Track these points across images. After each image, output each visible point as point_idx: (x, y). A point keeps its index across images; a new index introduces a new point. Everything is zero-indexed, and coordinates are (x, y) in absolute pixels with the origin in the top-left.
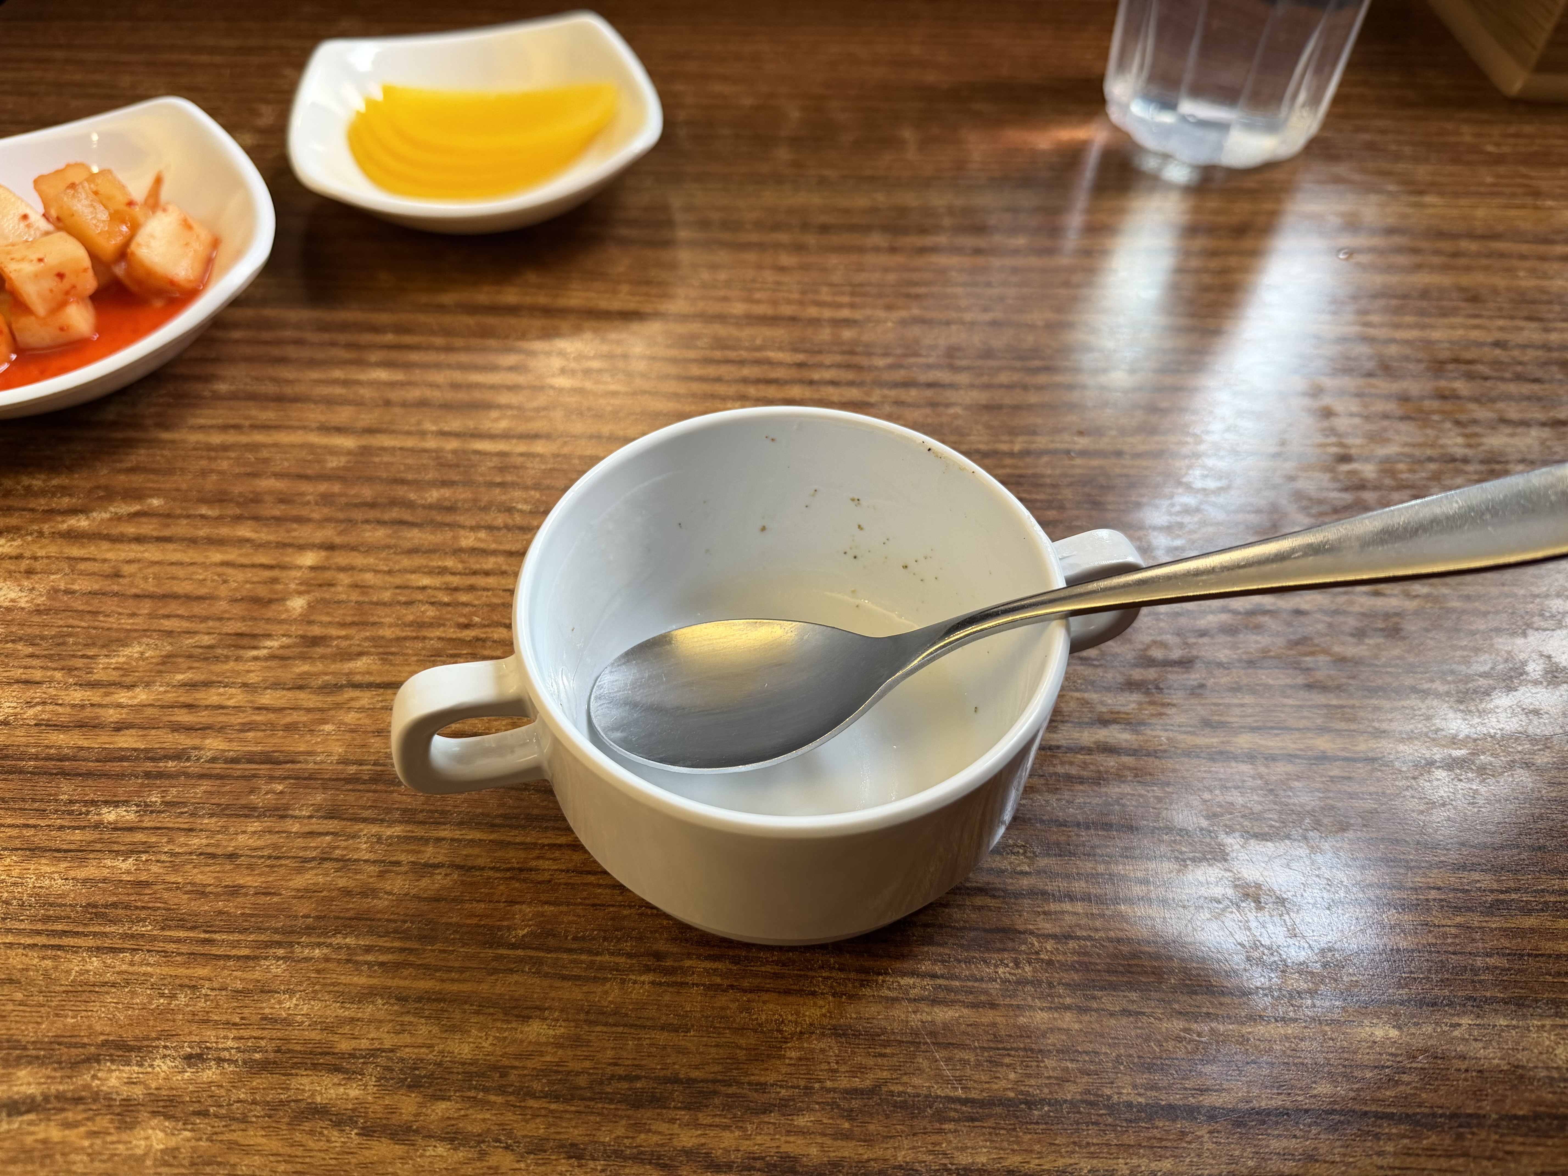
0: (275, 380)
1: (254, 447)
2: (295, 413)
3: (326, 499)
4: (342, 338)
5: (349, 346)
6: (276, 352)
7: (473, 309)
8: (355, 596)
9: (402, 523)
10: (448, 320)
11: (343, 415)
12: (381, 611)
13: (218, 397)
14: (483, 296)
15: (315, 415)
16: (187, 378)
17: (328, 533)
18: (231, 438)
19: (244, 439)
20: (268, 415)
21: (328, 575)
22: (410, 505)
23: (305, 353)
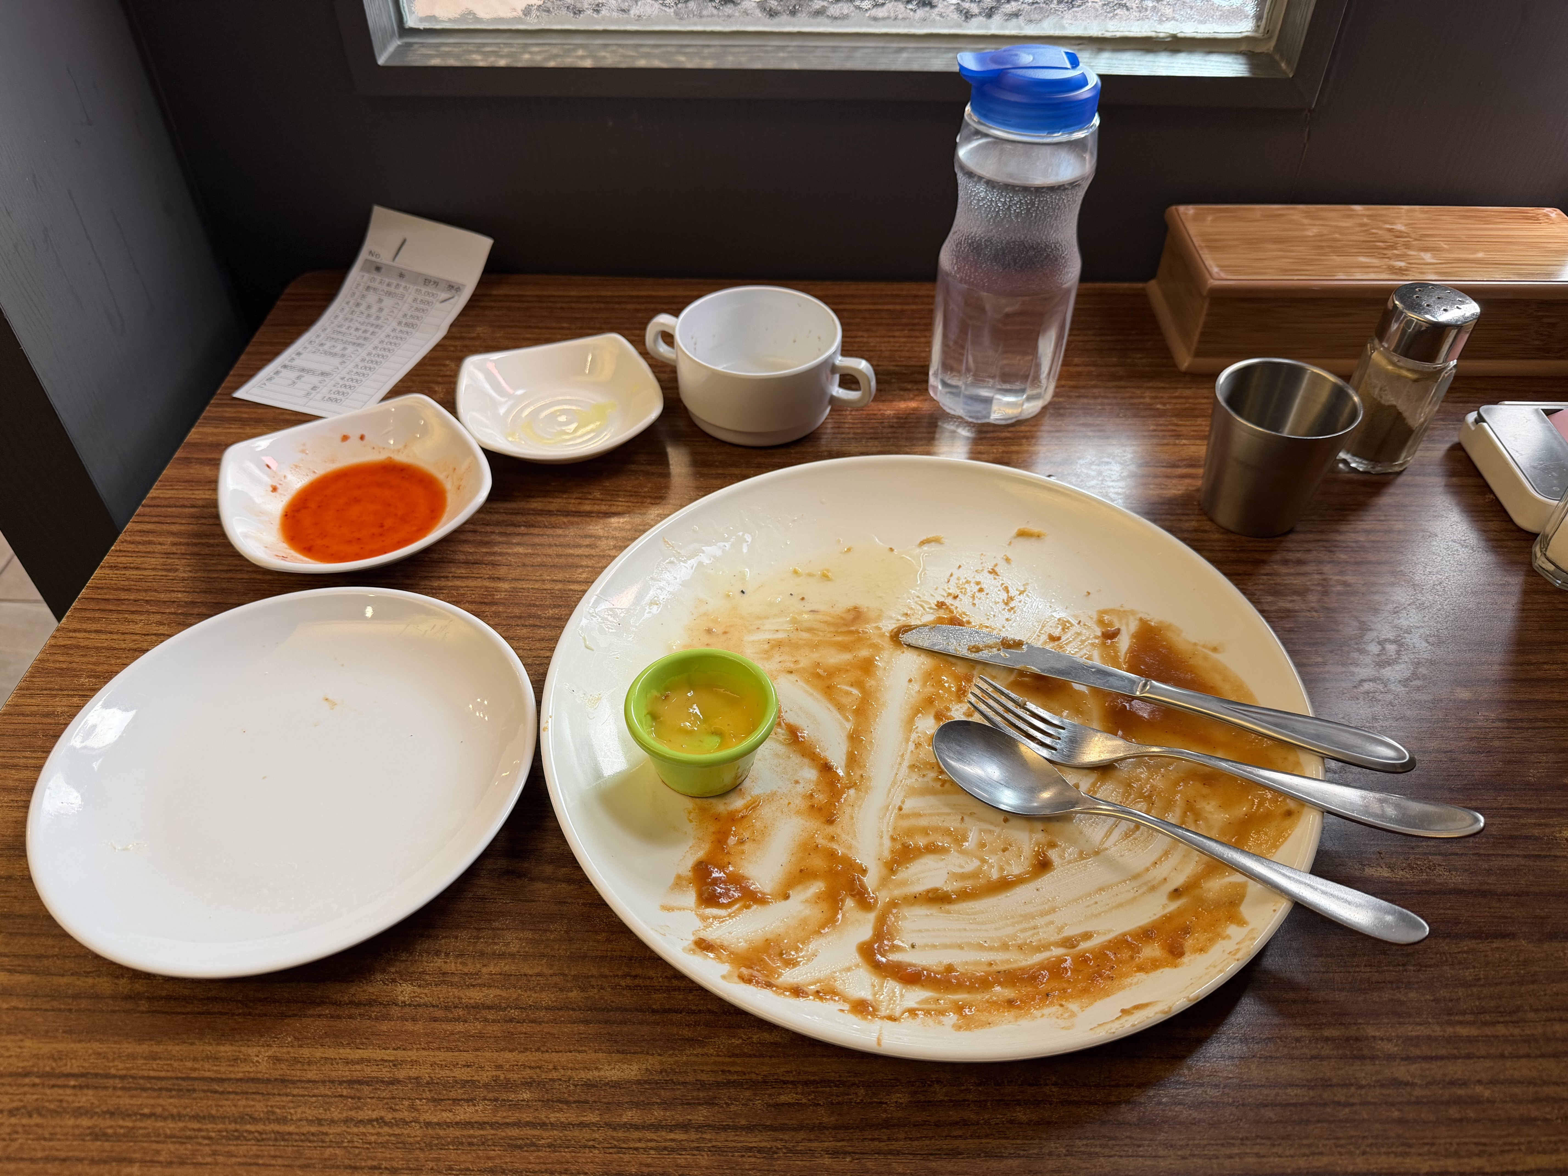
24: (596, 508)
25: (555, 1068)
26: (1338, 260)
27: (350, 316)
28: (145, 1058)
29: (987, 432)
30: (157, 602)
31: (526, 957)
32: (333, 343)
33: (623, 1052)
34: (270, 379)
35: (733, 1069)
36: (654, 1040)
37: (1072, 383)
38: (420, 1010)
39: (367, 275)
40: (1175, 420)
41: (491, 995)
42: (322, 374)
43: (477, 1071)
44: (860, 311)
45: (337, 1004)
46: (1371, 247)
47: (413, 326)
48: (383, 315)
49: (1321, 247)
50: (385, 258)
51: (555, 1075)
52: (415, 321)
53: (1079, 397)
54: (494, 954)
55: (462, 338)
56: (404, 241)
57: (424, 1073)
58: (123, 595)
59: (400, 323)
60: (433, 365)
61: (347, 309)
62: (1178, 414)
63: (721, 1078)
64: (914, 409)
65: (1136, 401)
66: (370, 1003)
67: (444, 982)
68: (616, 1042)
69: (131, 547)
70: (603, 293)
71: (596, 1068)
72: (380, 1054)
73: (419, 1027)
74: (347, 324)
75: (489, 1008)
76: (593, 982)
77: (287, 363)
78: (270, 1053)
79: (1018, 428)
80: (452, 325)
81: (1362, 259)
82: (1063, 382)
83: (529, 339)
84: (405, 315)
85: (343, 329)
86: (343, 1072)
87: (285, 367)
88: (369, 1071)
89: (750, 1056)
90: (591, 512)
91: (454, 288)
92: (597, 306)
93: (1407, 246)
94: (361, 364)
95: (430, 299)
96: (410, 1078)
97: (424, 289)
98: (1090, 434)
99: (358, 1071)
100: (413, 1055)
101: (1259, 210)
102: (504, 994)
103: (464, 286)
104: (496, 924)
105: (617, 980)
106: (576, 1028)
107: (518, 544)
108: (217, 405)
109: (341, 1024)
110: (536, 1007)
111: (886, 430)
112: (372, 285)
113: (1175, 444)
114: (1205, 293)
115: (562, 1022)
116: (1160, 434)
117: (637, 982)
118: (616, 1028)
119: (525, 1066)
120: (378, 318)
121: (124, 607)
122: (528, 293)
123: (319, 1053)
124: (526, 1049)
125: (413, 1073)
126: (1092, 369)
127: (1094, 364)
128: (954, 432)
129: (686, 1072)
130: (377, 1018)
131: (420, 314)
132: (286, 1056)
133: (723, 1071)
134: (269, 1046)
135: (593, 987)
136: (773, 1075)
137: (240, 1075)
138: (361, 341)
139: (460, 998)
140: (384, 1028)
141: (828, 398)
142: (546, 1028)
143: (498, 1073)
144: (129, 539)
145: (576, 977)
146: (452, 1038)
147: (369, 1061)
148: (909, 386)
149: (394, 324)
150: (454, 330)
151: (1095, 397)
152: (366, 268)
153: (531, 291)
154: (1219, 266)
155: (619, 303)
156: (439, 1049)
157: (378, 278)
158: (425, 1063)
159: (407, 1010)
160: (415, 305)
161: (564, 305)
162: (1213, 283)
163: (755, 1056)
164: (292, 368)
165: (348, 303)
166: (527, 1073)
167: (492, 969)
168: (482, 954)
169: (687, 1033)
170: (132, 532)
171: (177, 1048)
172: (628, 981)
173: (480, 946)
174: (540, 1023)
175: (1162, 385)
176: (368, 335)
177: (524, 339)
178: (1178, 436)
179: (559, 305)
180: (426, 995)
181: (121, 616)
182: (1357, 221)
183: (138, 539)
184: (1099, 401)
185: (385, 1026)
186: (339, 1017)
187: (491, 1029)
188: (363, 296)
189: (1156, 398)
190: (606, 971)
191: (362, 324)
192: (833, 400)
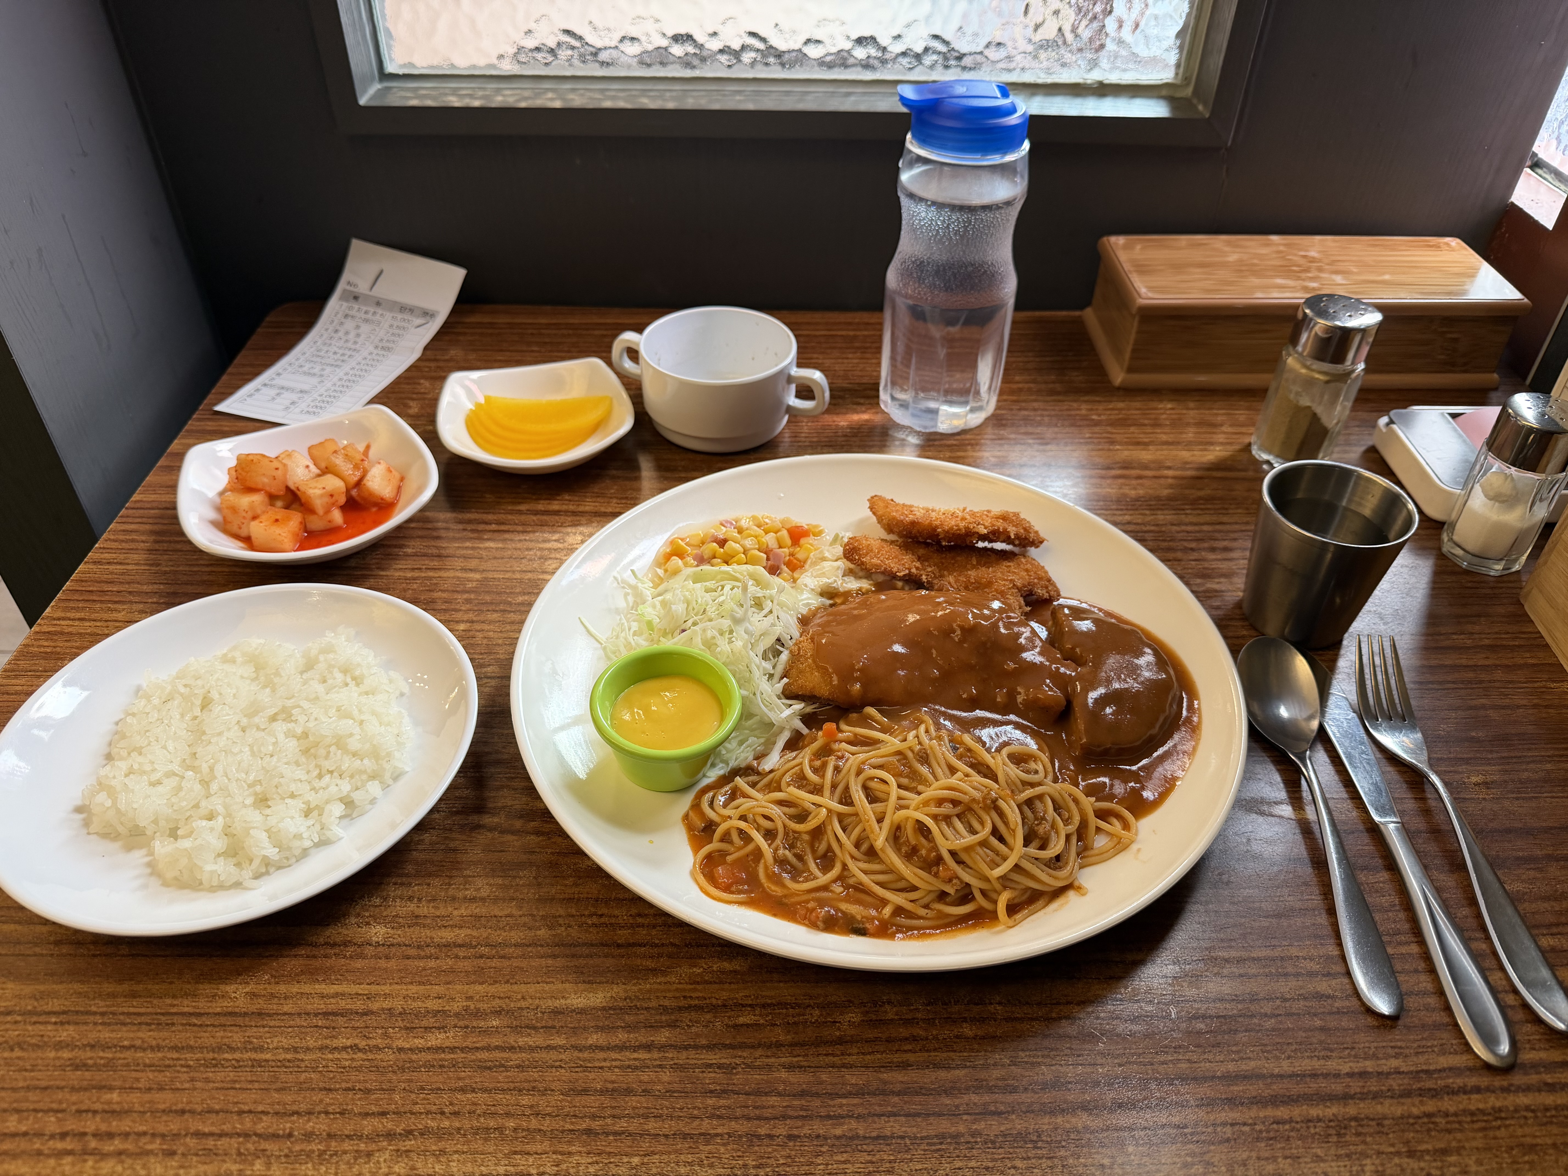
0: (437, 547)
1: (430, 578)
2: (448, 562)
3: (468, 601)
4: (469, 527)
5: (472, 531)
6: (435, 534)
7: (536, 513)
8: (485, 642)
9: (505, 611)
10: (523, 518)
11: (473, 563)
12: (497, 648)
13: (407, 555)
14: (541, 506)
15: (459, 563)
16: (389, 546)
17: (471, 616)
18: (416, 574)
19: (423, 575)
20: (435, 563)
21: (471, 633)
22: (510, 604)
23: (451, 534)
24: (564, 507)
25: (523, 998)
26: (1255, 281)
27: (328, 342)
28: (125, 997)
29: (935, 440)
30: (139, 593)
31: (496, 900)
32: (312, 365)
33: (589, 982)
34: (250, 396)
35: (694, 995)
36: (619, 971)
37: (1014, 398)
38: (393, 949)
39: (345, 304)
40: (1109, 429)
41: (462, 934)
42: (301, 392)
43: (448, 1002)
44: (816, 336)
45: (314, 945)
46: (1287, 270)
47: (389, 349)
48: (361, 340)
49: (1241, 271)
50: (363, 287)
51: (523, 1004)
52: (390, 345)
53: (1020, 410)
54: (465, 898)
55: (436, 360)
56: (381, 272)
57: (398, 1004)
58: (106, 587)
59: (376, 347)
60: (408, 384)
61: (326, 335)
62: (1113, 424)
63: (683, 1003)
64: (867, 421)
65: (1073, 413)
66: (345, 944)
67: (417, 924)
68: (582, 973)
69: (114, 545)
70: (572, 321)
71: (563, 997)
72: (354, 989)
73: (392, 964)
74: (325, 348)
75: (460, 946)
76: (561, 921)
77: (267, 382)
78: (247, 990)
79: (963, 437)
80: (426, 348)
81: (1279, 281)
82: (1005, 397)
83: (500, 361)
84: (381, 340)
85: (322, 354)
86: (319, 1005)
87: (265, 385)
88: (343, 1004)
89: (711, 983)
90: (559, 511)
91: (428, 314)
92: (565, 332)
93: (1320, 270)
94: (339, 383)
95: (405, 325)
96: (383, 1009)
97: (400, 316)
98: (1031, 441)
99: (333, 1005)
100: (386, 989)
101: (1184, 240)
102: (475, 933)
103: (438, 312)
104: (468, 872)
105: (583, 919)
106: (543, 962)
107: (488, 540)
108: (199, 420)
109: (317, 963)
110: (505, 945)
111: (840, 439)
112: (351, 313)
113: (1109, 450)
114: (1134, 311)
115: (531, 957)
116: (1095, 441)
117: (603, 920)
118: (582, 961)
119: (494, 997)
120: (355, 343)
121: (107, 598)
122: (500, 321)
123: (295, 989)
124: (496, 982)
125: (386, 1004)
126: (1032, 385)
127: (1034, 381)
128: (903, 440)
129: (649, 999)
130: (351, 957)
131: (396, 339)
132: (263, 992)
133: (684, 997)
134: (247, 983)
135: (560, 925)
136: (732, 999)
137: (219, 1010)
138: (339, 363)
139: (433, 938)
140: (358, 965)
141: (784, 408)
142: (516, 963)
143: (468, 1003)
144: (112, 537)
145: (544, 918)
146: (424, 973)
147: (343, 995)
148: (862, 401)
149: (371, 348)
150: (428, 353)
151: (1035, 410)
152: (345, 297)
153: (502, 319)
154: (1147, 287)
155: (587, 329)
156: (412, 983)
157: (356, 306)
158: (397, 996)
159: (380, 949)
160: (391, 331)
161: (534, 331)
162: (1141, 302)
163: (715, 983)
164: (271, 386)
165: (327, 330)
166: (497, 1003)
167: (463, 911)
168: (454, 899)
169: (650, 964)
170: (115, 531)
171: (157, 987)
172: (595, 920)
173: (451, 892)
174: (509, 959)
175: (1097, 399)
176: (346, 358)
177: (496, 361)
178: (1112, 442)
179: (530, 331)
180: (399, 935)
181: (104, 606)
182: (1275, 248)
183: (121, 537)
184: (1039, 412)
185: (359, 964)
186: (315, 957)
187: (461, 965)
188: (342, 324)
189: (1092, 410)
190: (573, 912)
191: (340, 348)
192: (789, 409)
